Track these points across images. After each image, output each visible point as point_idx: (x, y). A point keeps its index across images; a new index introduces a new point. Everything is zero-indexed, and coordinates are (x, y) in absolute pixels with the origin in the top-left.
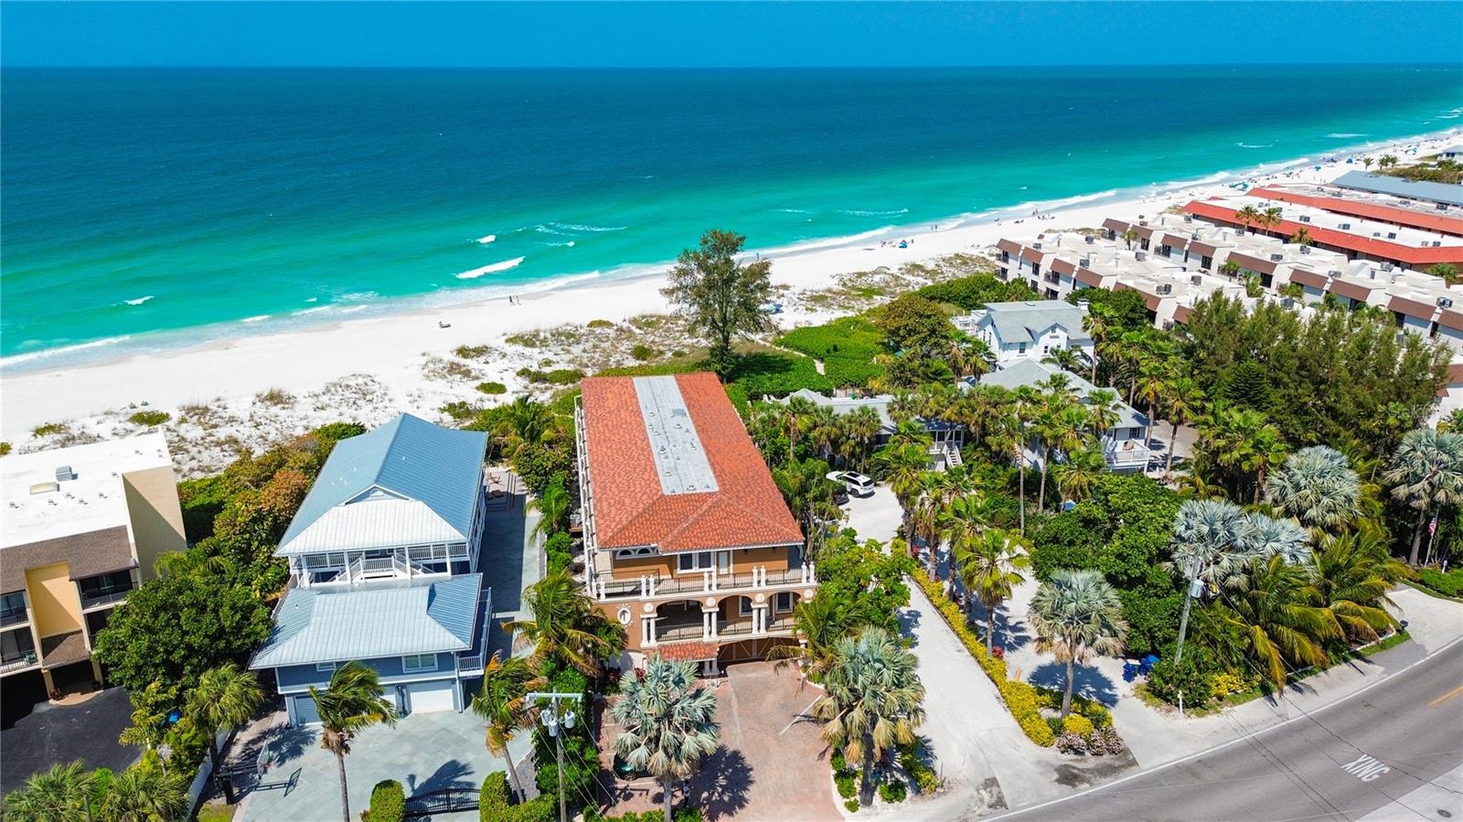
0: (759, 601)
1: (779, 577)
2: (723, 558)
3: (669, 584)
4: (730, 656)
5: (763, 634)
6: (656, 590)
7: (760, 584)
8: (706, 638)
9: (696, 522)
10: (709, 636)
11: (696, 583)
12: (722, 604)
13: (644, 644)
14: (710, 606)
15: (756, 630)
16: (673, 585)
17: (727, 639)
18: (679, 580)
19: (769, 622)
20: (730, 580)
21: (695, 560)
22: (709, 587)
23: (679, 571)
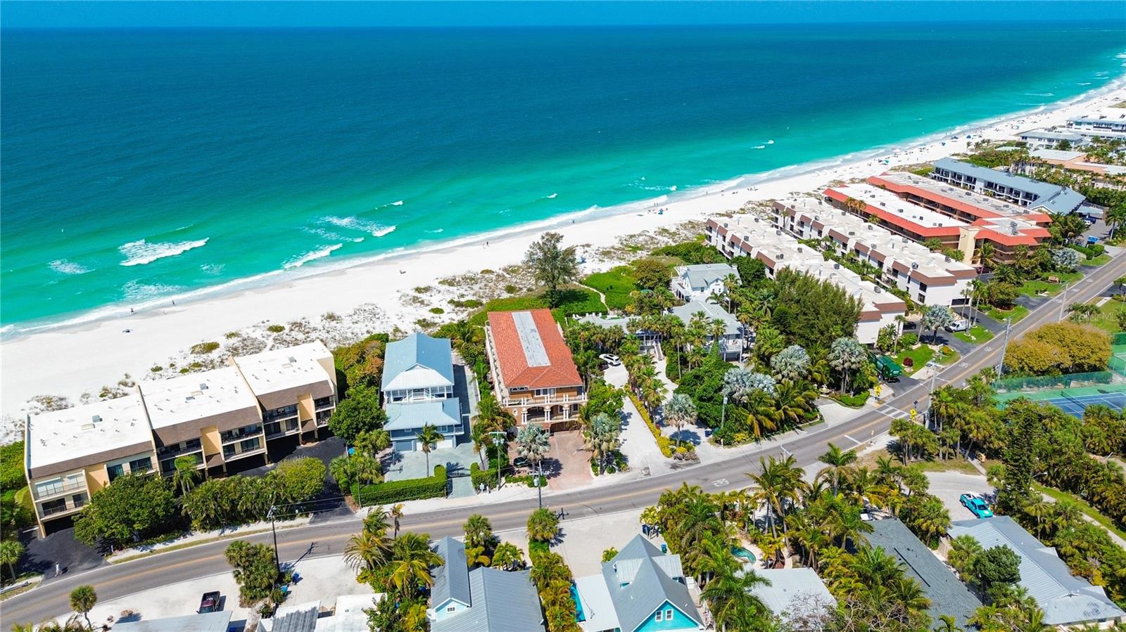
0: (566, 407)
1: (573, 398)
2: (552, 391)
3: (532, 401)
4: (555, 428)
5: (568, 420)
6: (527, 403)
7: (566, 401)
8: (546, 421)
9: (542, 378)
10: (547, 420)
11: (541, 401)
12: (552, 408)
13: (523, 423)
14: (547, 409)
15: (565, 418)
16: (533, 401)
17: (554, 421)
18: (536, 399)
19: (570, 415)
20: (555, 399)
21: (541, 392)
22: (547, 402)
23: (535, 396)
